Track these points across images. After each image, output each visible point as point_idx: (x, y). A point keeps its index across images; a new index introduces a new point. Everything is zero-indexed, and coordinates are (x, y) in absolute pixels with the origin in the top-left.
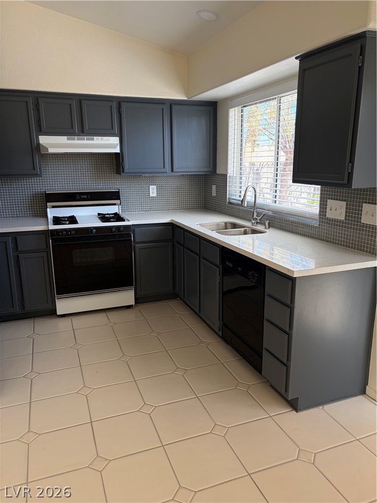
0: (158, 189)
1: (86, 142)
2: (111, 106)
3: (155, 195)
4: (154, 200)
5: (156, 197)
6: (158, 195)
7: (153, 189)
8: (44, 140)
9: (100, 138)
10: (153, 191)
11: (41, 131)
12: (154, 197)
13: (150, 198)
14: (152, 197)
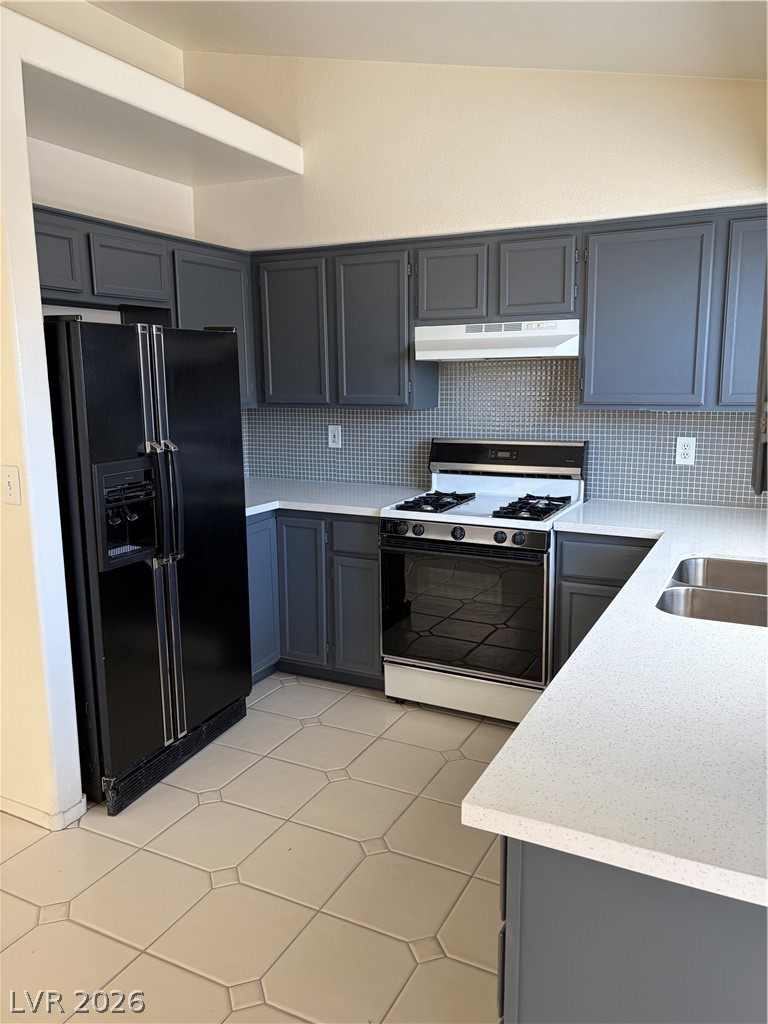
0: (700, 446)
1: (503, 334)
2: (565, 248)
3: (691, 461)
4: (686, 474)
5: (692, 468)
6: (698, 463)
7: (686, 447)
8: (423, 334)
9: (535, 323)
10: (686, 451)
11: (416, 316)
12: (686, 467)
13: (675, 468)
14: (681, 467)
